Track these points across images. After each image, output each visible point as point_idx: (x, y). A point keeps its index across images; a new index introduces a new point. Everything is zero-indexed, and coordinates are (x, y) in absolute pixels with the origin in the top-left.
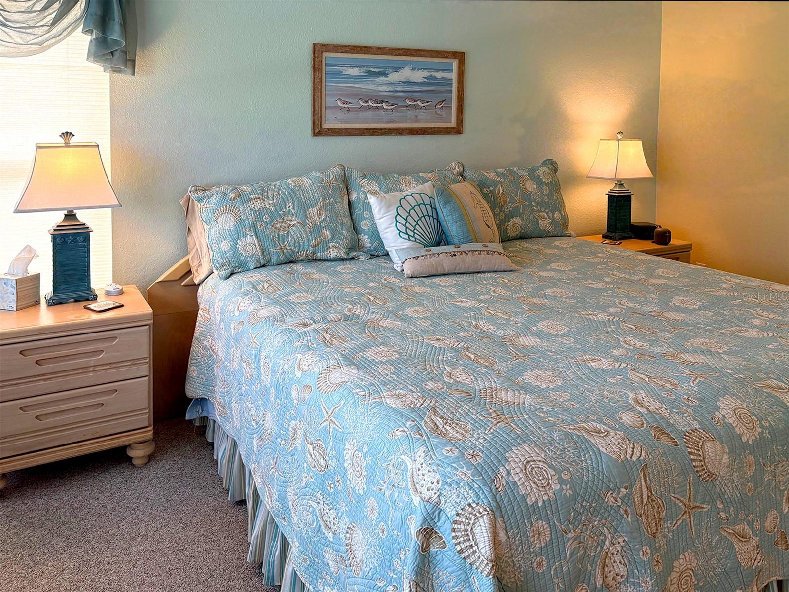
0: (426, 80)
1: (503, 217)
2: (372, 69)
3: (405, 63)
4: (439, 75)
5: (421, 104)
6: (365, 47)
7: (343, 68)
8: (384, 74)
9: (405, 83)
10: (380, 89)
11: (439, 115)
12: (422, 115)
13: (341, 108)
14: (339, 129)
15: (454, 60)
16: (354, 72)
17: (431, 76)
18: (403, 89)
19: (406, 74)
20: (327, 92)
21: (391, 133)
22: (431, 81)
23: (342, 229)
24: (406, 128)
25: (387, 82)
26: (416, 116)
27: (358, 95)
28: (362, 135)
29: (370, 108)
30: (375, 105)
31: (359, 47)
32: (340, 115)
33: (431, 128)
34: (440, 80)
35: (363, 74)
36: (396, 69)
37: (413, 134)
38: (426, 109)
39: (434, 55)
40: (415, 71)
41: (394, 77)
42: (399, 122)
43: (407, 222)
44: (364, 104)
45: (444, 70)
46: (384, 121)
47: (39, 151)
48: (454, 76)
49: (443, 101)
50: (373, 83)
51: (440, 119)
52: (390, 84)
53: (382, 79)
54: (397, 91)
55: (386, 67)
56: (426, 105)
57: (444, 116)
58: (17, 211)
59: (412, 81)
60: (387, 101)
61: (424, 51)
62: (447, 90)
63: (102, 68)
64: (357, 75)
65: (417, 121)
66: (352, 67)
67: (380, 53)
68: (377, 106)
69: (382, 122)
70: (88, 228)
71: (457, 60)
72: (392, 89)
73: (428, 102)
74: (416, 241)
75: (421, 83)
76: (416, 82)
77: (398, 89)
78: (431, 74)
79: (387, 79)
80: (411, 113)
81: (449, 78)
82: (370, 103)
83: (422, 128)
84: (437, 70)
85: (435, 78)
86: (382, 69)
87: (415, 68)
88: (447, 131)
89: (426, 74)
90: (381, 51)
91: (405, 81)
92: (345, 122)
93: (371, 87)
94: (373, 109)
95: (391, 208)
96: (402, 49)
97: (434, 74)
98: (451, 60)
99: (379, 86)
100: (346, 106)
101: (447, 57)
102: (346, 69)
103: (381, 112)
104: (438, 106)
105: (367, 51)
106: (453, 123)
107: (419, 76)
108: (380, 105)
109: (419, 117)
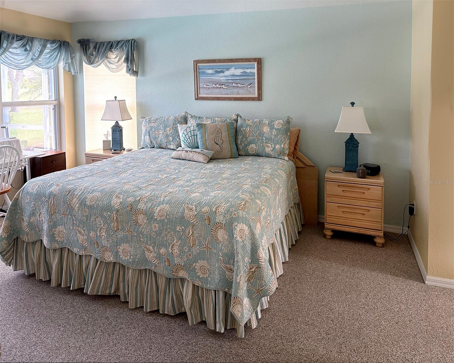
0: (242, 74)
1: (246, 143)
2: (217, 70)
3: (232, 66)
4: (248, 71)
5: (240, 86)
6: (213, 60)
7: (206, 70)
8: (223, 72)
9: (232, 75)
10: (221, 79)
11: (249, 91)
12: (241, 91)
13: (206, 88)
14: (204, 97)
15: (255, 62)
16: (210, 71)
17: (244, 71)
18: (231, 79)
19: (232, 71)
20: (200, 81)
21: (226, 99)
22: (244, 74)
23: (177, 138)
24: (232, 97)
25: (224, 76)
26: (238, 92)
27: (211, 82)
28: (213, 100)
29: (217, 88)
30: (219, 86)
31: (211, 60)
32: (205, 91)
33: (244, 98)
34: (249, 73)
35: (214, 72)
36: (228, 69)
37: (236, 100)
38: (242, 88)
39: (244, 61)
40: (237, 70)
41: (227, 73)
42: (230, 94)
43: (186, 137)
44: (215, 86)
45: (250, 68)
46: (224, 94)
47: (107, 102)
48: (255, 71)
49: (251, 84)
50: (218, 76)
51: (250, 93)
52: (225, 76)
53: (222, 74)
54: (229, 80)
55: (223, 69)
56: (243, 86)
57: (252, 91)
58: (101, 120)
59: (235, 75)
60: (224, 85)
61: (239, 59)
62: (253, 78)
63: (129, 75)
64: (212, 73)
65: (238, 94)
66: (209, 69)
67: (219, 62)
68: (220, 87)
69: (223, 94)
70: (122, 127)
71: (257, 62)
72: (226, 79)
73: (243, 84)
74: (186, 145)
75: (239, 75)
76: (237, 75)
77: (229, 79)
78: (244, 70)
79: (224, 74)
80: (235, 90)
81: (253, 72)
82: (217, 86)
83: (240, 97)
84: (247, 68)
85: (246, 73)
86: (221, 70)
87: (236, 68)
88: (253, 99)
89: (242, 71)
90: (220, 61)
91: (232, 74)
92: (208, 94)
93: (217, 78)
94: (219, 88)
95: (182, 130)
96: (230, 59)
97: (246, 70)
98: (254, 63)
99: (221, 77)
100: (208, 87)
101: (251, 62)
102: (207, 70)
103: (222, 89)
104: (249, 87)
105: (214, 62)
106: (256, 95)
107: (238, 72)
108: (222, 86)
109: (239, 92)
